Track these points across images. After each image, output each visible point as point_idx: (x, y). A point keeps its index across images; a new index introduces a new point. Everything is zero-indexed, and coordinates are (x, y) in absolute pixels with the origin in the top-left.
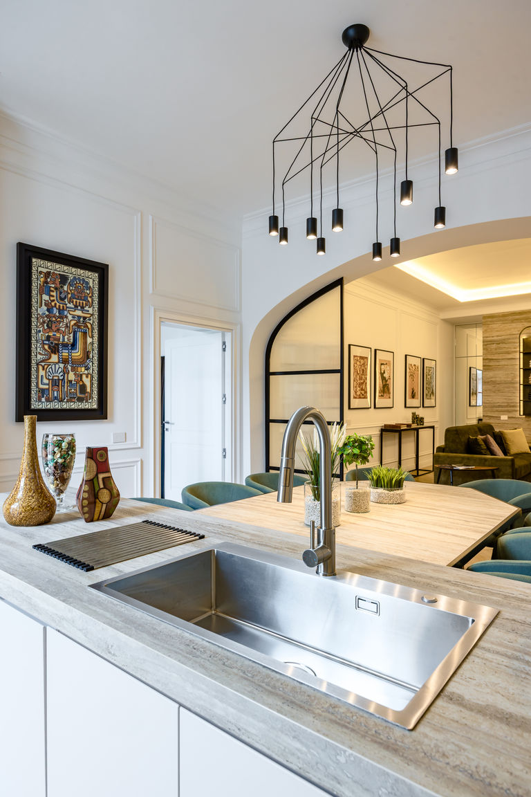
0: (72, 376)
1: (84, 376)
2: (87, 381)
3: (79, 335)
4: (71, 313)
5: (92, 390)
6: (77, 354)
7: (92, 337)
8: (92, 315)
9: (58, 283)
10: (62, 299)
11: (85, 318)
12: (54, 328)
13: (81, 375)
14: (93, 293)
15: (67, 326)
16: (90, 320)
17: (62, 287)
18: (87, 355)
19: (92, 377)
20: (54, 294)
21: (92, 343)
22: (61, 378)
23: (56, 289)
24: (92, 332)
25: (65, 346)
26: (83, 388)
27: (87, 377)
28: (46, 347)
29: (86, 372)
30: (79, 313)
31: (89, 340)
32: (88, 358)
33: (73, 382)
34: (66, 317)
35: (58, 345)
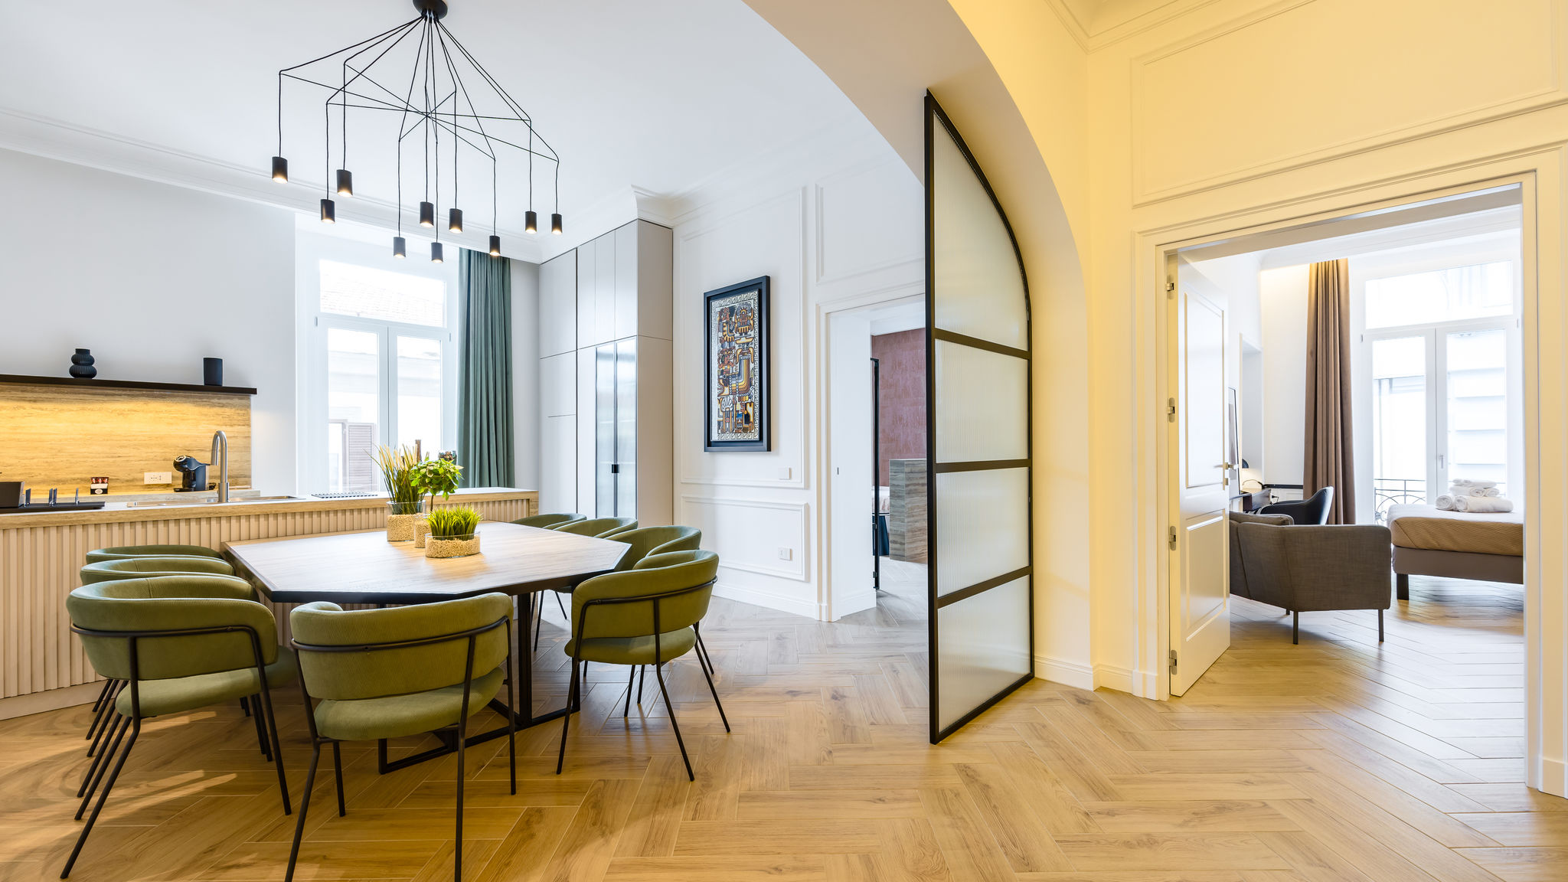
0: (739, 407)
1: (748, 405)
2: (750, 410)
3: (744, 363)
4: (738, 342)
5: (754, 419)
6: (742, 383)
7: (754, 362)
8: (754, 338)
9: (728, 316)
10: (731, 331)
11: (748, 343)
12: (726, 362)
13: (746, 404)
14: (754, 314)
15: (735, 357)
16: (752, 344)
17: (731, 319)
18: (750, 384)
19: (754, 405)
20: (725, 329)
21: (754, 369)
22: (731, 409)
23: (727, 323)
24: (754, 356)
25: (733, 376)
26: (747, 416)
27: (750, 405)
28: (721, 381)
29: (750, 400)
30: (744, 340)
31: (752, 366)
32: (751, 385)
33: (740, 413)
34: (734, 347)
35: (728, 377)
